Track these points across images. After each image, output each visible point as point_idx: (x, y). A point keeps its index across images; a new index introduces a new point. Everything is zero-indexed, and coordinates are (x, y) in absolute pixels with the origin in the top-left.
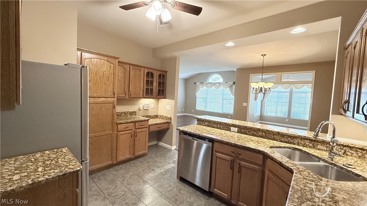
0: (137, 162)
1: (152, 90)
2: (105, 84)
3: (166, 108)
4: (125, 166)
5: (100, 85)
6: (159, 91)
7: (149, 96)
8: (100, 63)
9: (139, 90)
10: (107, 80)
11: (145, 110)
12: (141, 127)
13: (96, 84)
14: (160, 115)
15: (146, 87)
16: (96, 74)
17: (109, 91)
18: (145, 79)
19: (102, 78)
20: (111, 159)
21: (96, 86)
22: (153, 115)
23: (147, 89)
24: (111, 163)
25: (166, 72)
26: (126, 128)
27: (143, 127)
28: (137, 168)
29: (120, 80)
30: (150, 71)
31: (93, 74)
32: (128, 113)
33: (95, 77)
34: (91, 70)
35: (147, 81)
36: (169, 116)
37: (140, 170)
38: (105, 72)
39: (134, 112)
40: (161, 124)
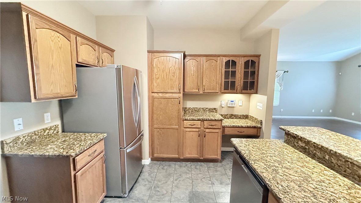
0: (206, 166)
1: (233, 83)
2: (171, 79)
3: (258, 107)
4: (191, 166)
5: (166, 81)
6: (245, 83)
7: (229, 91)
8: (166, 61)
9: (215, 84)
10: (172, 75)
11: (228, 107)
12: (211, 127)
13: (163, 81)
14: (250, 116)
15: (225, 79)
16: (163, 71)
17: (175, 86)
18: (224, 70)
19: (168, 75)
20: (178, 154)
21: (163, 82)
22: (241, 114)
23: (226, 83)
24: (177, 157)
25: (258, 56)
26: (193, 125)
27: (213, 127)
28: (199, 172)
29: (193, 74)
30: (231, 59)
31: (160, 71)
32: (207, 109)
33: (162, 74)
34: (159, 68)
35: (227, 73)
36: (259, 119)
37: (200, 175)
38: (171, 69)
39: (215, 109)
40: (242, 127)
